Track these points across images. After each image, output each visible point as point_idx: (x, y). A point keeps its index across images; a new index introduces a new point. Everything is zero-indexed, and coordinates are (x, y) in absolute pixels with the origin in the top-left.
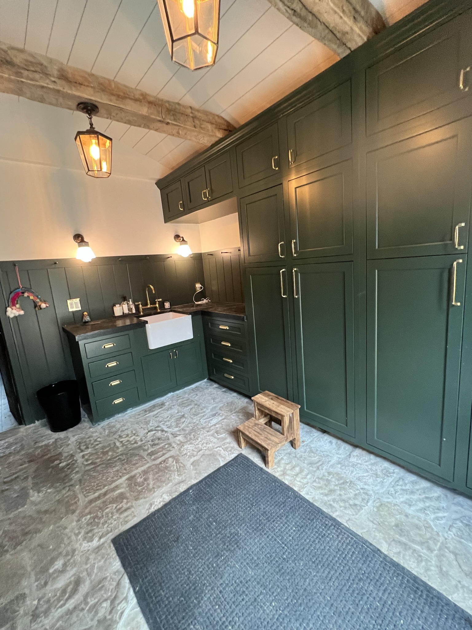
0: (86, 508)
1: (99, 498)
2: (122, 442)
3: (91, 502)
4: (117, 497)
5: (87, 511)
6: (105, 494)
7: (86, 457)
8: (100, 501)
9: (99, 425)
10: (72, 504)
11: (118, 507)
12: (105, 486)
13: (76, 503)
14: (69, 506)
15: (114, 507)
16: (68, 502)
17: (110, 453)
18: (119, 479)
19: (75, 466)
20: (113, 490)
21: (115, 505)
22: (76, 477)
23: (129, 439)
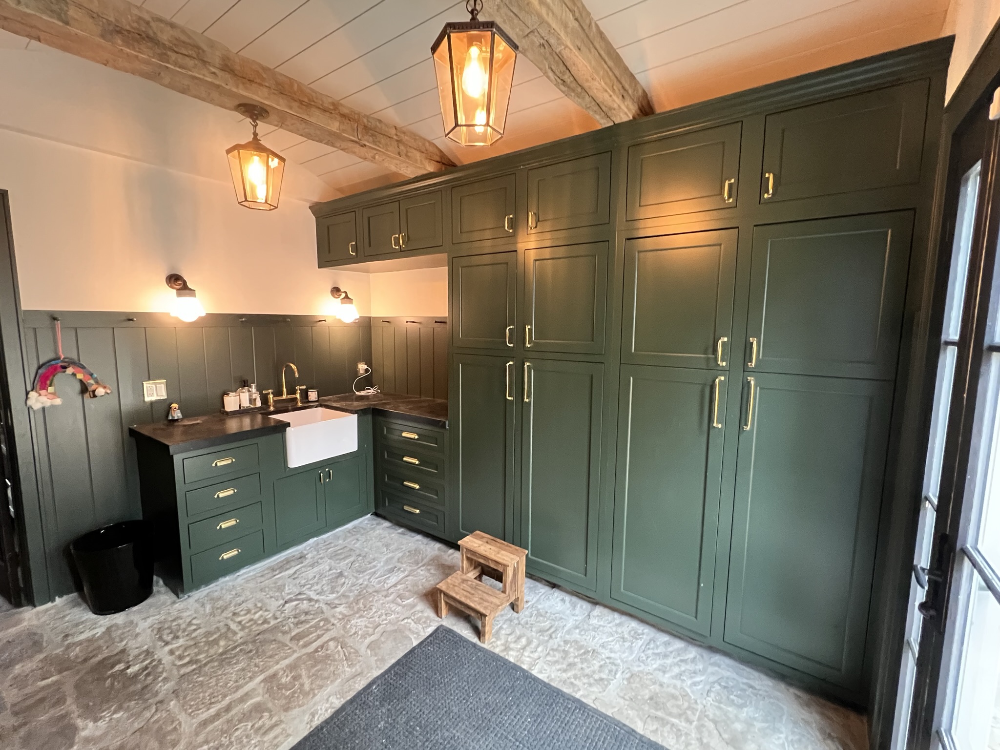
0: (197, 734)
1: (217, 716)
2: (240, 622)
3: (205, 723)
4: (251, 712)
5: (201, 738)
6: (228, 709)
7: (177, 653)
8: (221, 720)
9: (189, 596)
10: (170, 732)
11: (256, 726)
12: (225, 696)
13: (175, 729)
14: (164, 736)
15: (249, 727)
16: (160, 729)
17: (222, 643)
18: (246, 683)
19: (160, 670)
20: (242, 700)
21: (250, 724)
22: (164, 688)
23: (252, 617)
